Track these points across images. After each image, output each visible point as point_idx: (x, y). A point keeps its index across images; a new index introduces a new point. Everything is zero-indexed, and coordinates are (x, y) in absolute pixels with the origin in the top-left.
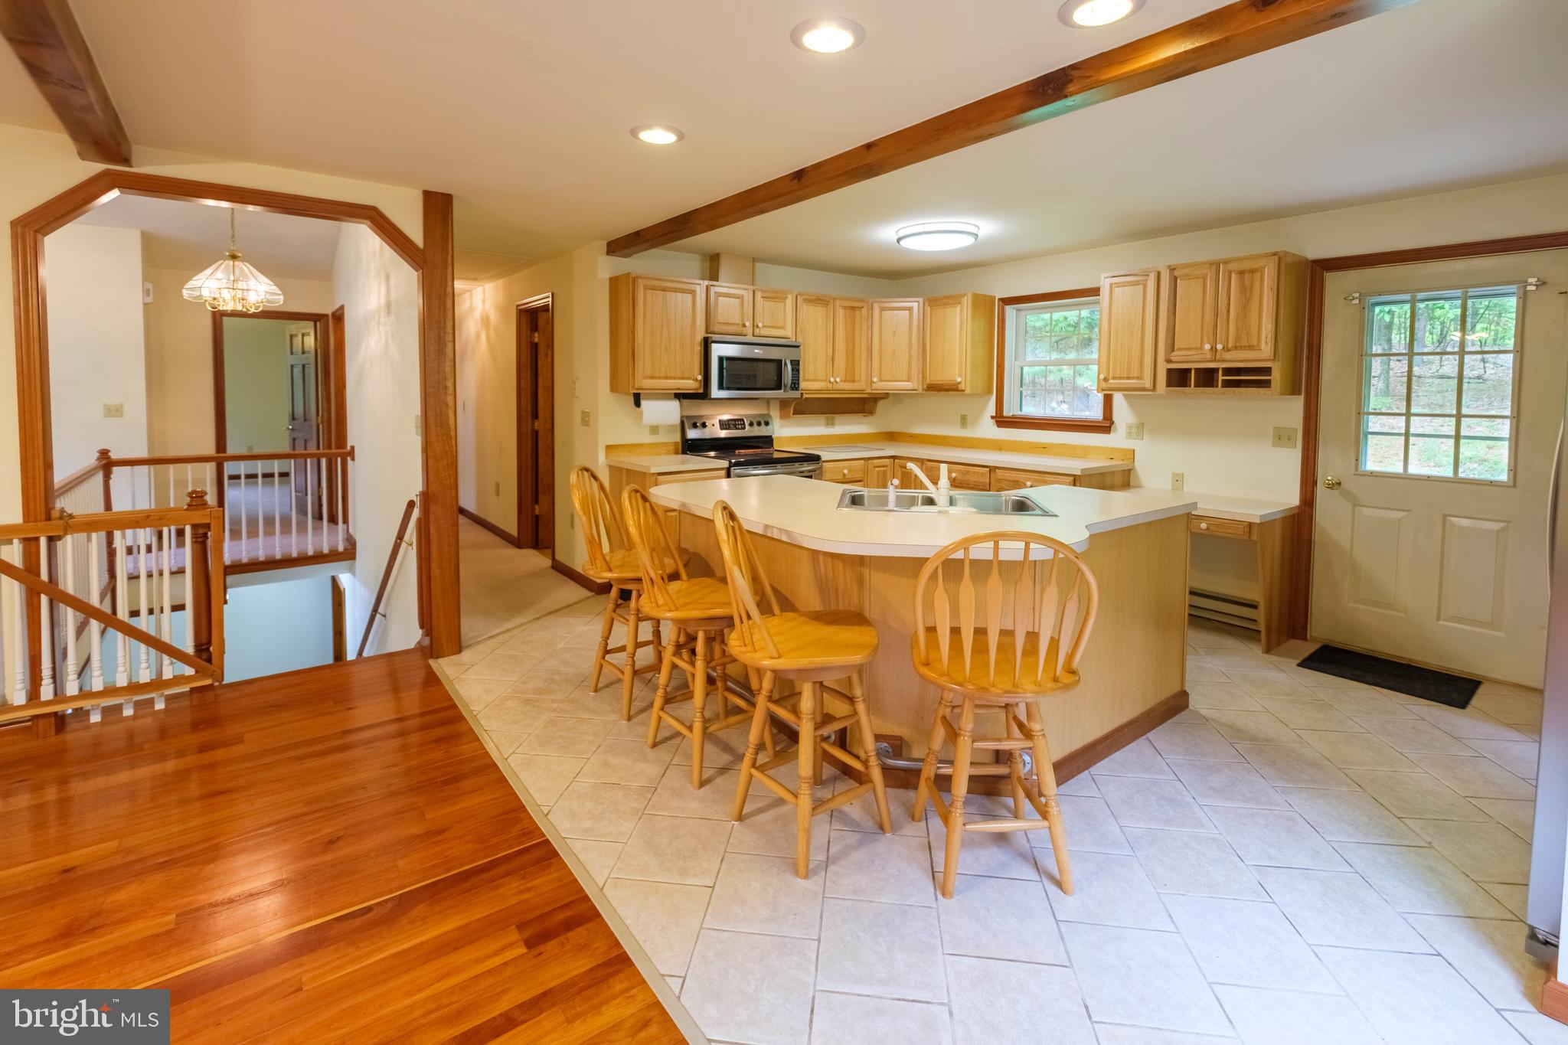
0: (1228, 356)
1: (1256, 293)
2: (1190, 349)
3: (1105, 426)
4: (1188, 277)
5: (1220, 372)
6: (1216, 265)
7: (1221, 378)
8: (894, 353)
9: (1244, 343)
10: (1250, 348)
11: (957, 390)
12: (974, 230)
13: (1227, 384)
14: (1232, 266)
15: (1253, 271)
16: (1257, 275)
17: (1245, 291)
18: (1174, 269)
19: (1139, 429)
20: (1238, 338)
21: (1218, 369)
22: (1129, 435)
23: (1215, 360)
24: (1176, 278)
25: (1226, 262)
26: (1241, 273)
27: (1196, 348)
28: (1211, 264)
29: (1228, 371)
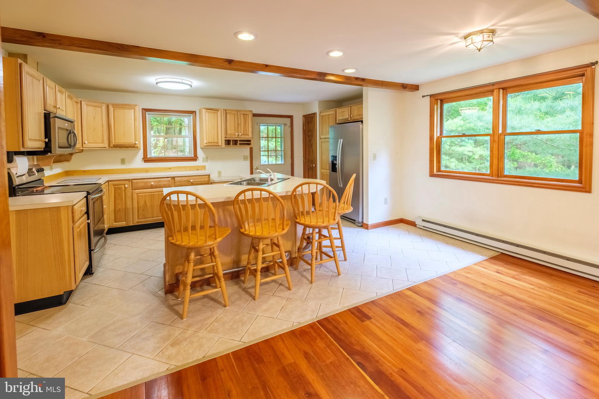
0: (242, 136)
1: (247, 120)
2: (231, 134)
3: (195, 158)
4: (230, 113)
5: (239, 141)
6: (237, 111)
7: (239, 142)
8: (95, 129)
9: (245, 133)
10: (247, 135)
11: (134, 147)
12: (190, 83)
13: (240, 144)
14: (242, 112)
15: (246, 115)
16: (247, 116)
17: (245, 120)
18: (226, 110)
19: (207, 159)
20: (244, 132)
21: (238, 140)
22: (203, 161)
23: (238, 138)
24: (227, 113)
25: (240, 111)
26: (244, 114)
27: (233, 134)
28: (236, 111)
29: (240, 141)
